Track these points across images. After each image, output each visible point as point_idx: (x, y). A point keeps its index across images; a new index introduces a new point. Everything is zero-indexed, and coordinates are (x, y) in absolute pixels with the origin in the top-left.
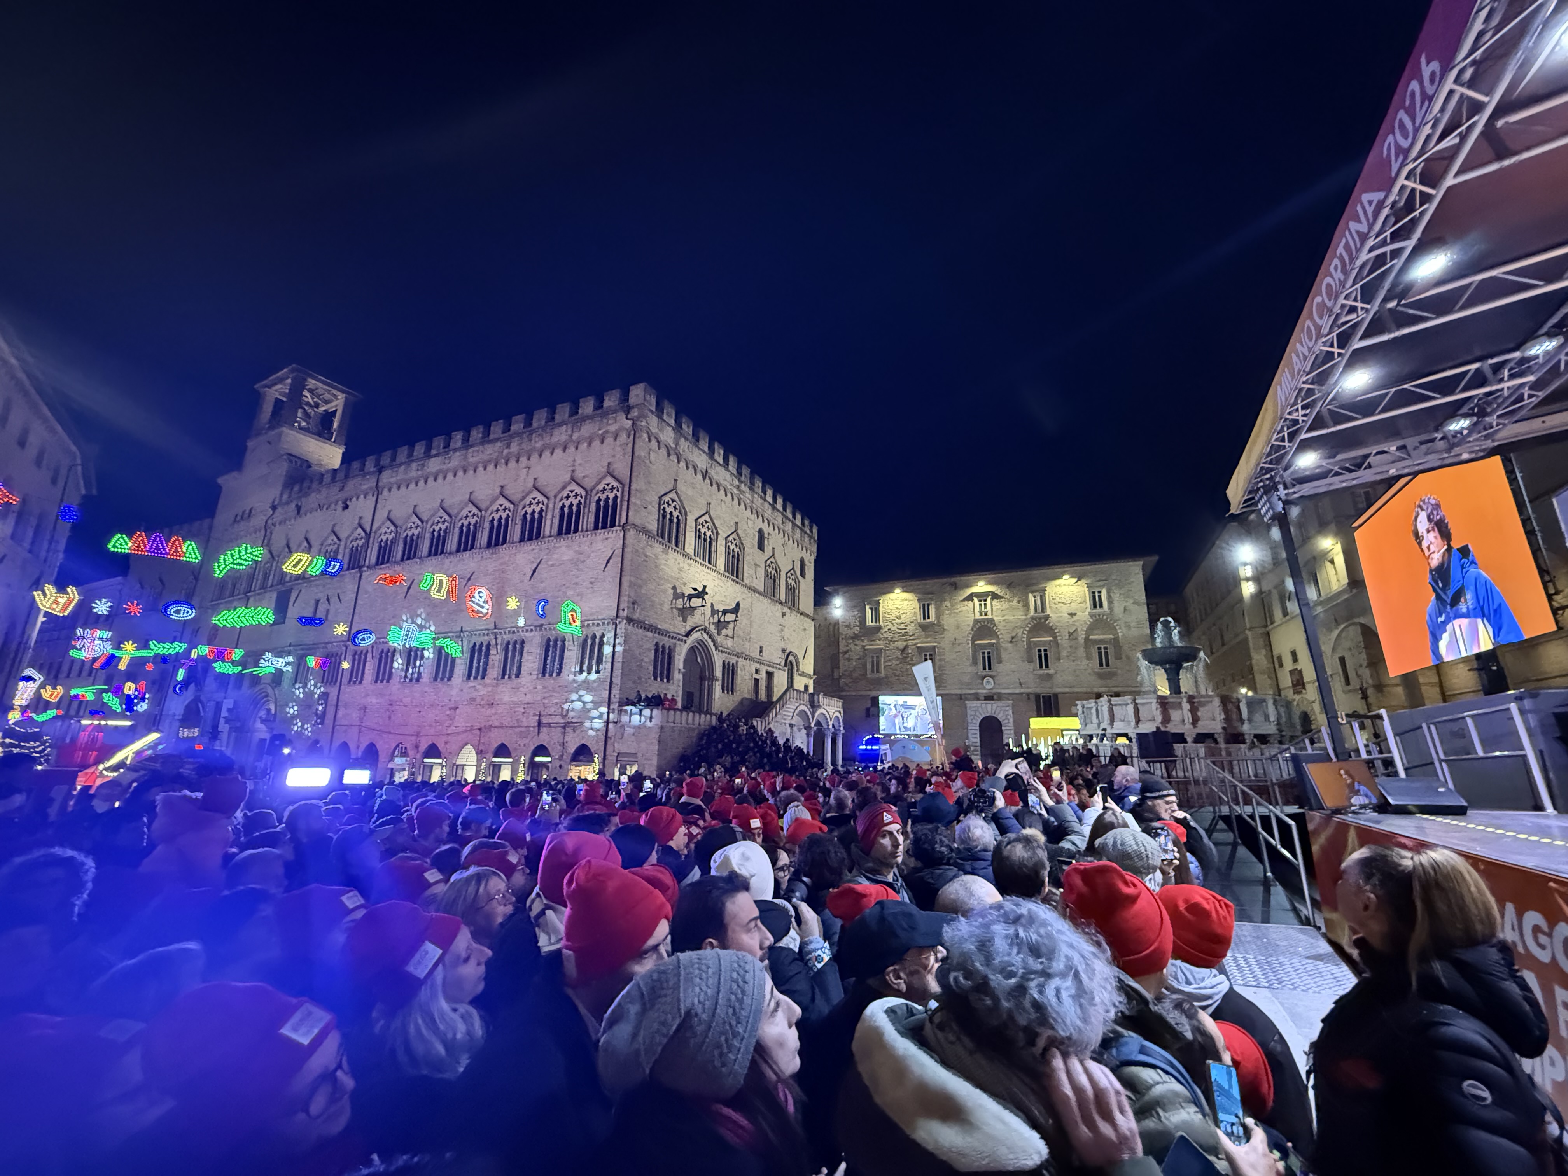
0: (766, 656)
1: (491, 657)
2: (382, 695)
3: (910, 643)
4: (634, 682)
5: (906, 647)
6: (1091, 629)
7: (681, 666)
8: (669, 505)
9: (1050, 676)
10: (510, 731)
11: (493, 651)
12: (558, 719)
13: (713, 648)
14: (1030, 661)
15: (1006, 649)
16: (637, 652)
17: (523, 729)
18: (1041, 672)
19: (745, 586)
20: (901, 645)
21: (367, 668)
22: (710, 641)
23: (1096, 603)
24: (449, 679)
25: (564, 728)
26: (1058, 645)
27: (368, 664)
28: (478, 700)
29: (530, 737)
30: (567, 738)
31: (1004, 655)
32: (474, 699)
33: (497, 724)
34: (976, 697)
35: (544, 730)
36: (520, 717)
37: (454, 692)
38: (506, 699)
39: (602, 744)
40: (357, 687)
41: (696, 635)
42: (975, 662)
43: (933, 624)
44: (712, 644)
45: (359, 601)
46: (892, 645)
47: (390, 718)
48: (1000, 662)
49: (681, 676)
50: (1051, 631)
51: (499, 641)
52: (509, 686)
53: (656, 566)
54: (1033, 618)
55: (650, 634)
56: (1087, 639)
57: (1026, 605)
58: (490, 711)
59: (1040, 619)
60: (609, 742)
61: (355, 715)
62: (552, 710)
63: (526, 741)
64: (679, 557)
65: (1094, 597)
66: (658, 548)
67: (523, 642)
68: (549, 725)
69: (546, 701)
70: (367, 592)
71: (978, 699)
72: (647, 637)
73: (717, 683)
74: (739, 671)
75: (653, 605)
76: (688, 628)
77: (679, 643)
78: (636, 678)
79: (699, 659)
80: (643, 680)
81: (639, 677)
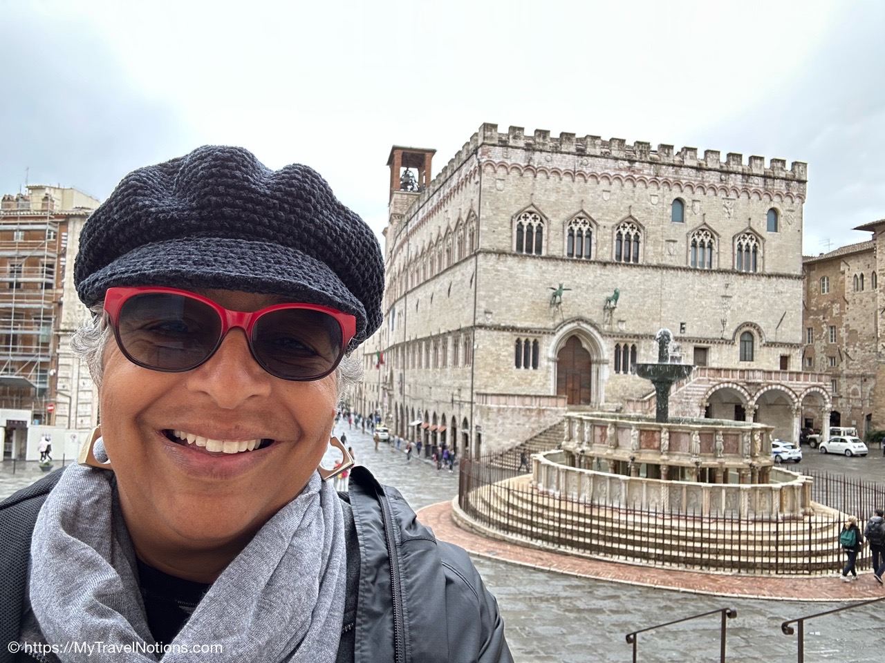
0: (690, 332)
4: (492, 372)
7: (551, 355)
8: (526, 218)
13: (598, 336)
16: (493, 349)
19: (649, 266)
22: (591, 329)
25: (460, 405)
35: (454, 406)
36: (448, 395)
41: (569, 326)
44: (595, 333)
49: (552, 364)
53: (511, 276)
55: (506, 333)
60: (473, 417)
64: (540, 263)
66: (511, 261)
72: (503, 335)
73: (606, 366)
74: (642, 352)
75: (509, 310)
76: (558, 321)
77: (545, 336)
78: (494, 369)
79: (585, 346)
80: (503, 370)
81: (497, 368)
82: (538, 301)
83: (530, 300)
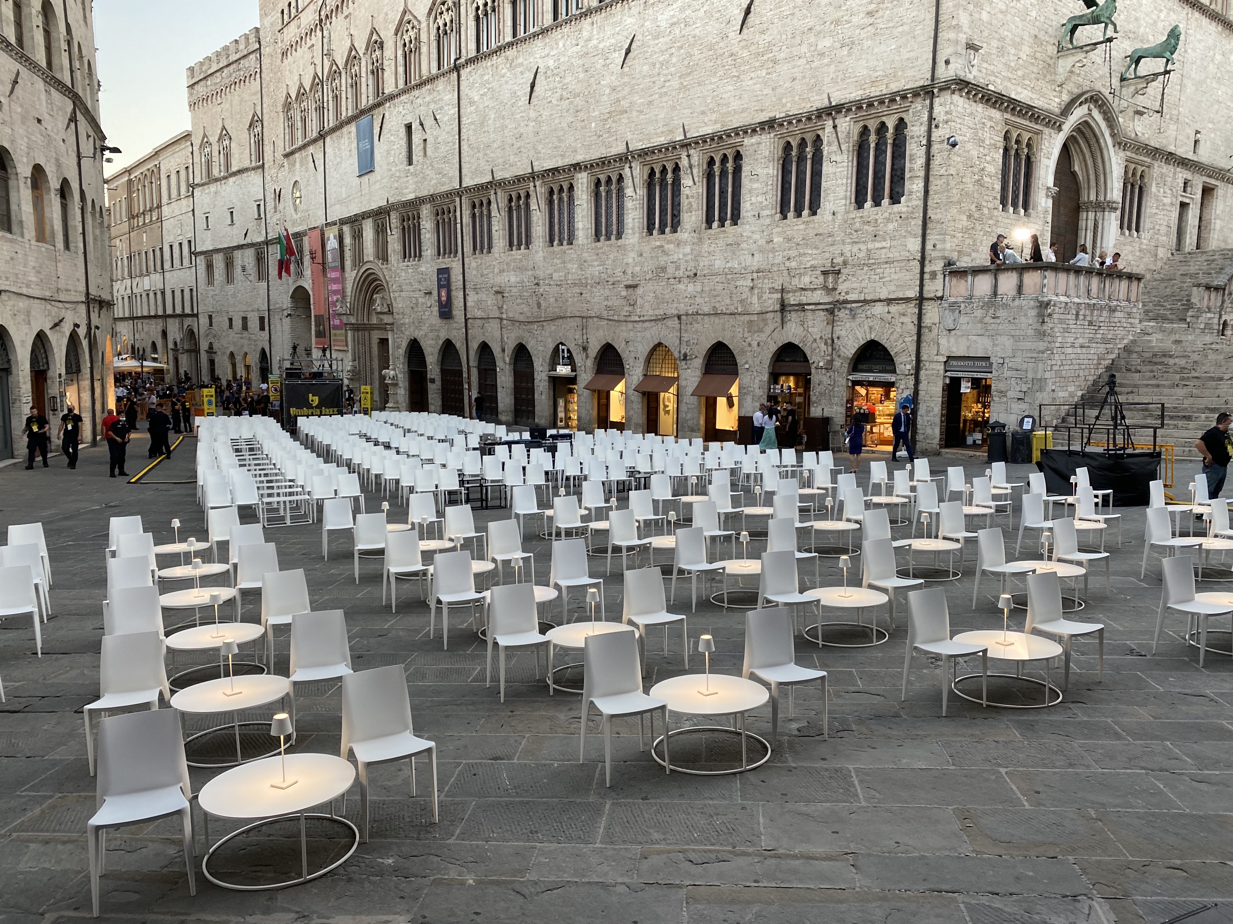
0: (1203, 151)
1: (685, 191)
2: (522, 269)
4: (970, 217)
7: (1049, 179)
10: (731, 320)
11: (686, 181)
12: (819, 296)
13: (1110, 141)
16: (974, 152)
17: (755, 318)
21: (494, 228)
22: (1103, 125)
24: (619, 236)
25: (831, 312)
27: (494, 222)
28: (671, 270)
29: (768, 330)
30: (839, 331)
32: (663, 269)
33: (706, 310)
35: (793, 317)
36: (746, 294)
37: (631, 258)
38: (719, 264)
39: (911, 340)
40: (486, 259)
41: (1078, 114)
44: (1107, 133)
45: (464, 120)
47: (539, 305)
49: (1050, 202)
51: (695, 160)
52: (721, 243)
55: (996, 114)
58: (691, 288)
60: (927, 336)
61: (490, 301)
62: (806, 280)
63: (763, 337)
67: (738, 156)
68: (801, 307)
69: (793, 264)
70: (472, 103)
72: (991, 118)
73: (1113, 215)
74: (1154, 189)
75: (1001, 50)
76: (1066, 98)
77: (1046, 131)
78: (973, 207)
79: (1077, 168)
80: (986, 211)
81: (979, 208)
82: (1041, 35)
83: (1033, 32)
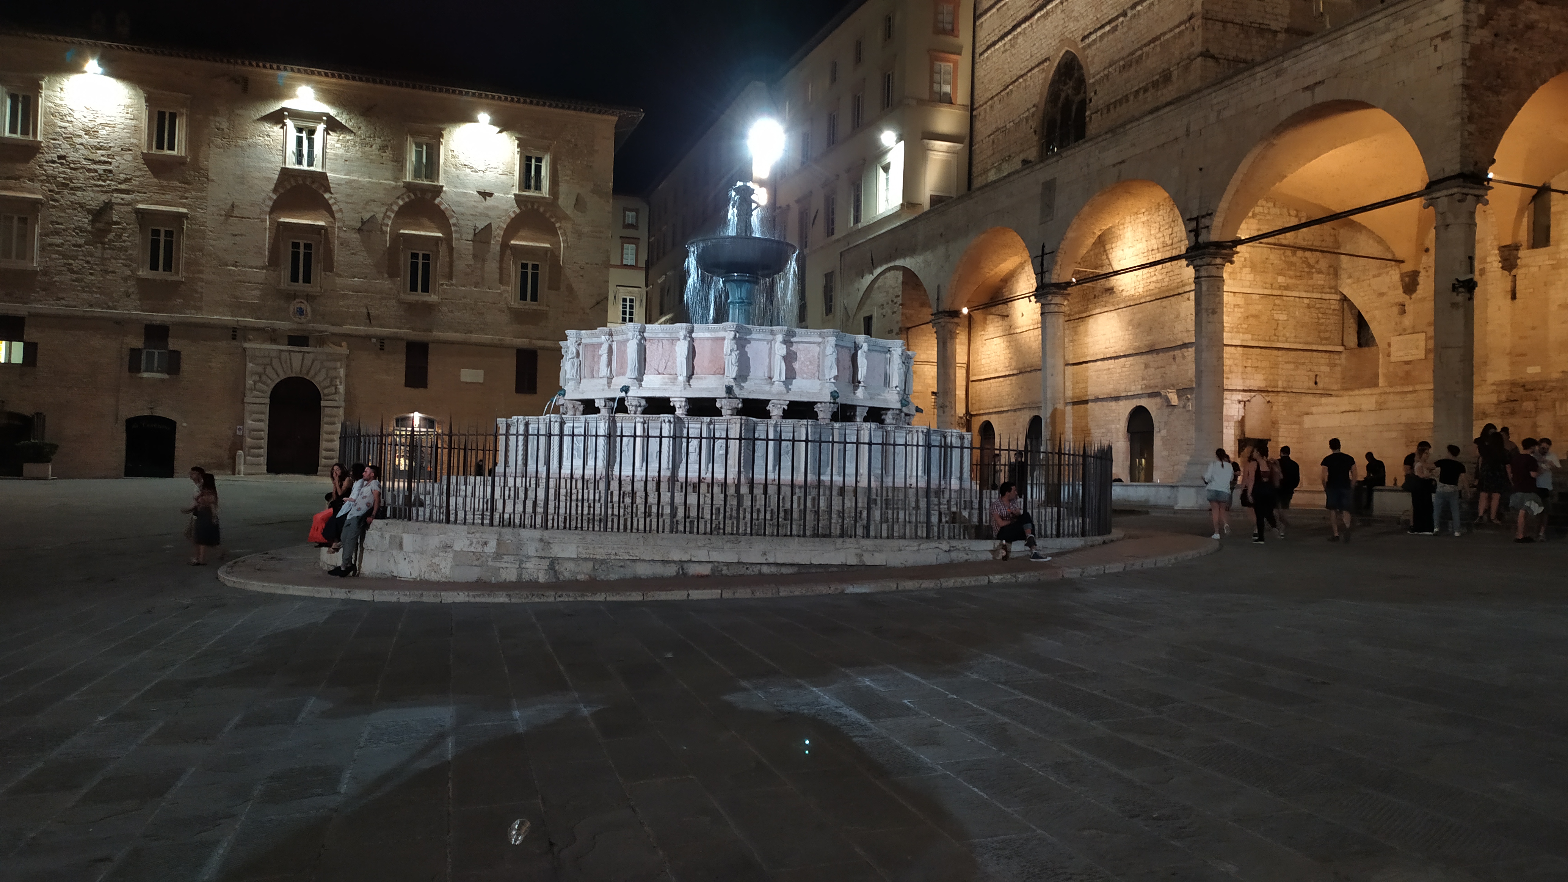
3: (117, 197)
5: (108, 206)
6: (515, 226)
9: (429, 308)
14: (393, 274)
15: (344, 243)
18: (413, 297)
20: (93, 198)
23: (528, 178)
26: (451, 249)
31: (339, 256)
34: (272, 336)
42: (274, 261)
43: (180, 162)
46: (67, 198)
48: (329, 266)
50: (440, 218)
54: (409, 187)
56: (505, 245)
57: (399, 161)
59: (423, 189)
65: (528, 168)
71: (274, 341)
